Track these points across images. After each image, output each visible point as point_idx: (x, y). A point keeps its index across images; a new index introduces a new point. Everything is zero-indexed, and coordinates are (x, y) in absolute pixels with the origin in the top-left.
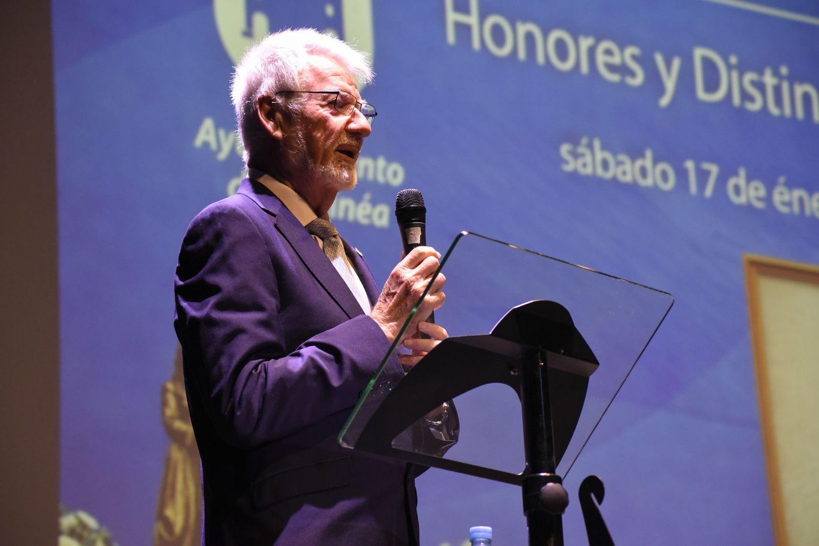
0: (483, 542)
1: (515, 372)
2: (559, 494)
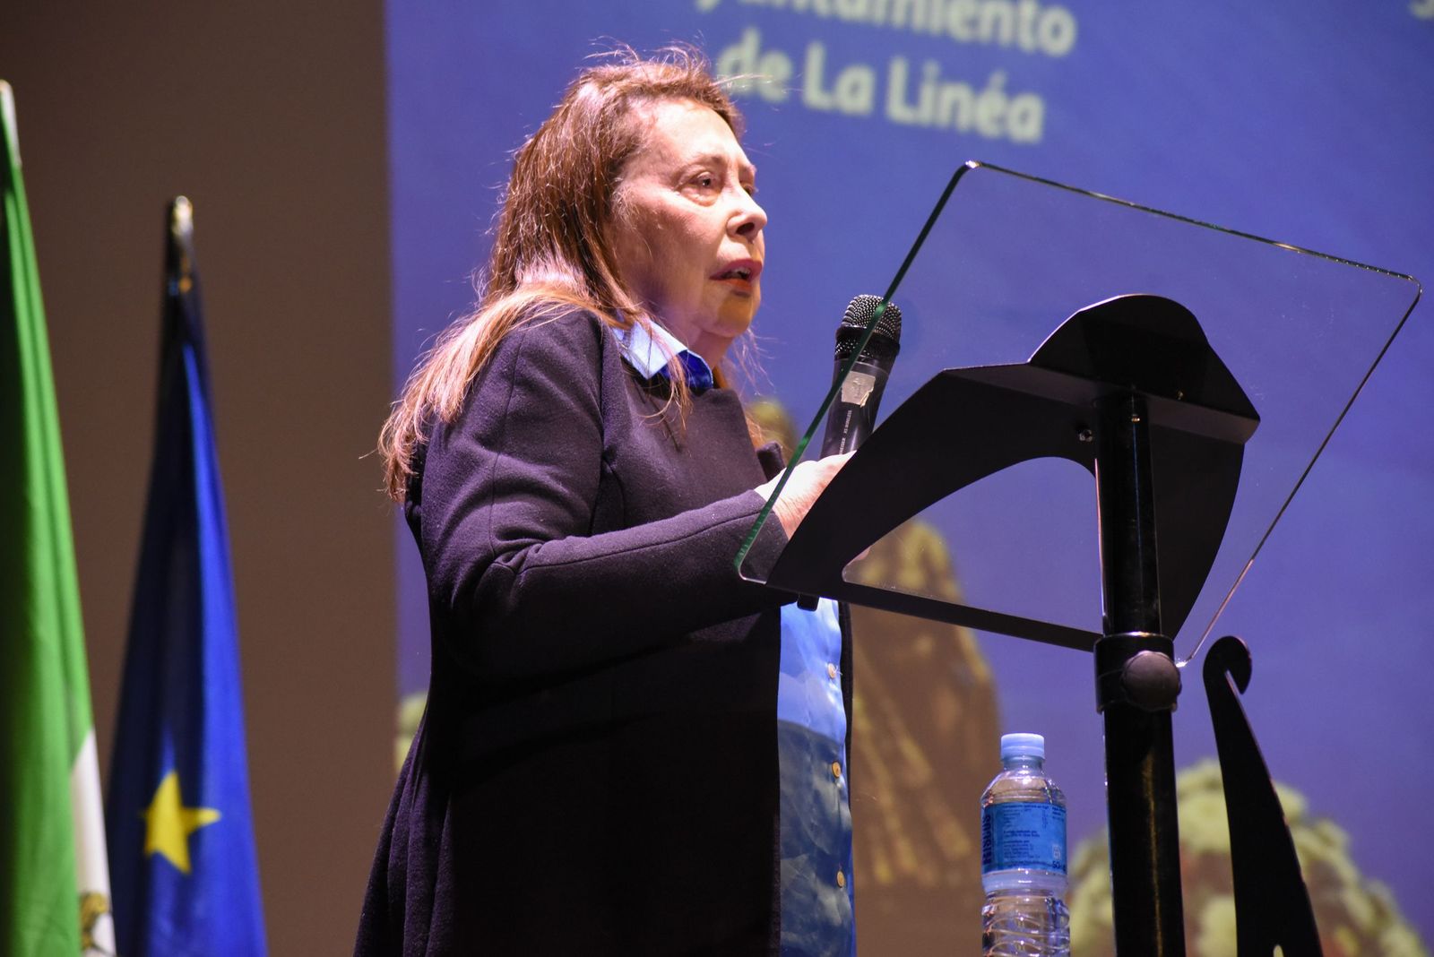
0: (1026, 762)
1: (1087, 435)
2: (1159, 673)
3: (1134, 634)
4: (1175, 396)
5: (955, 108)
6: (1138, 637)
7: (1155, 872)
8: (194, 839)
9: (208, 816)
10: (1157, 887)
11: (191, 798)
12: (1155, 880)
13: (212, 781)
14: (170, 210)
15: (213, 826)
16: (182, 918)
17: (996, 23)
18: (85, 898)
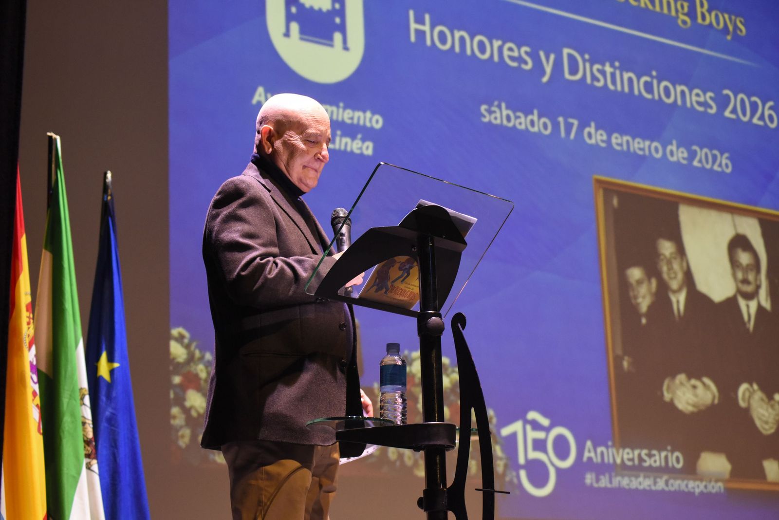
1: (415, 249)
2: (438, 324)
3: (430, 312)
4: (442, 237)
5: (346, 144)
6: (431, 313)
7: (435, 385)
8: (112, 372)
9: (116, 365)
10: (436, 390)
11: (111, 359)
12: (435, 388)
13: (117, 355)
14: (106, 174)
15: (117, 368)
16: (109, 397)
17: (359, 118)
18: (81, 389)
